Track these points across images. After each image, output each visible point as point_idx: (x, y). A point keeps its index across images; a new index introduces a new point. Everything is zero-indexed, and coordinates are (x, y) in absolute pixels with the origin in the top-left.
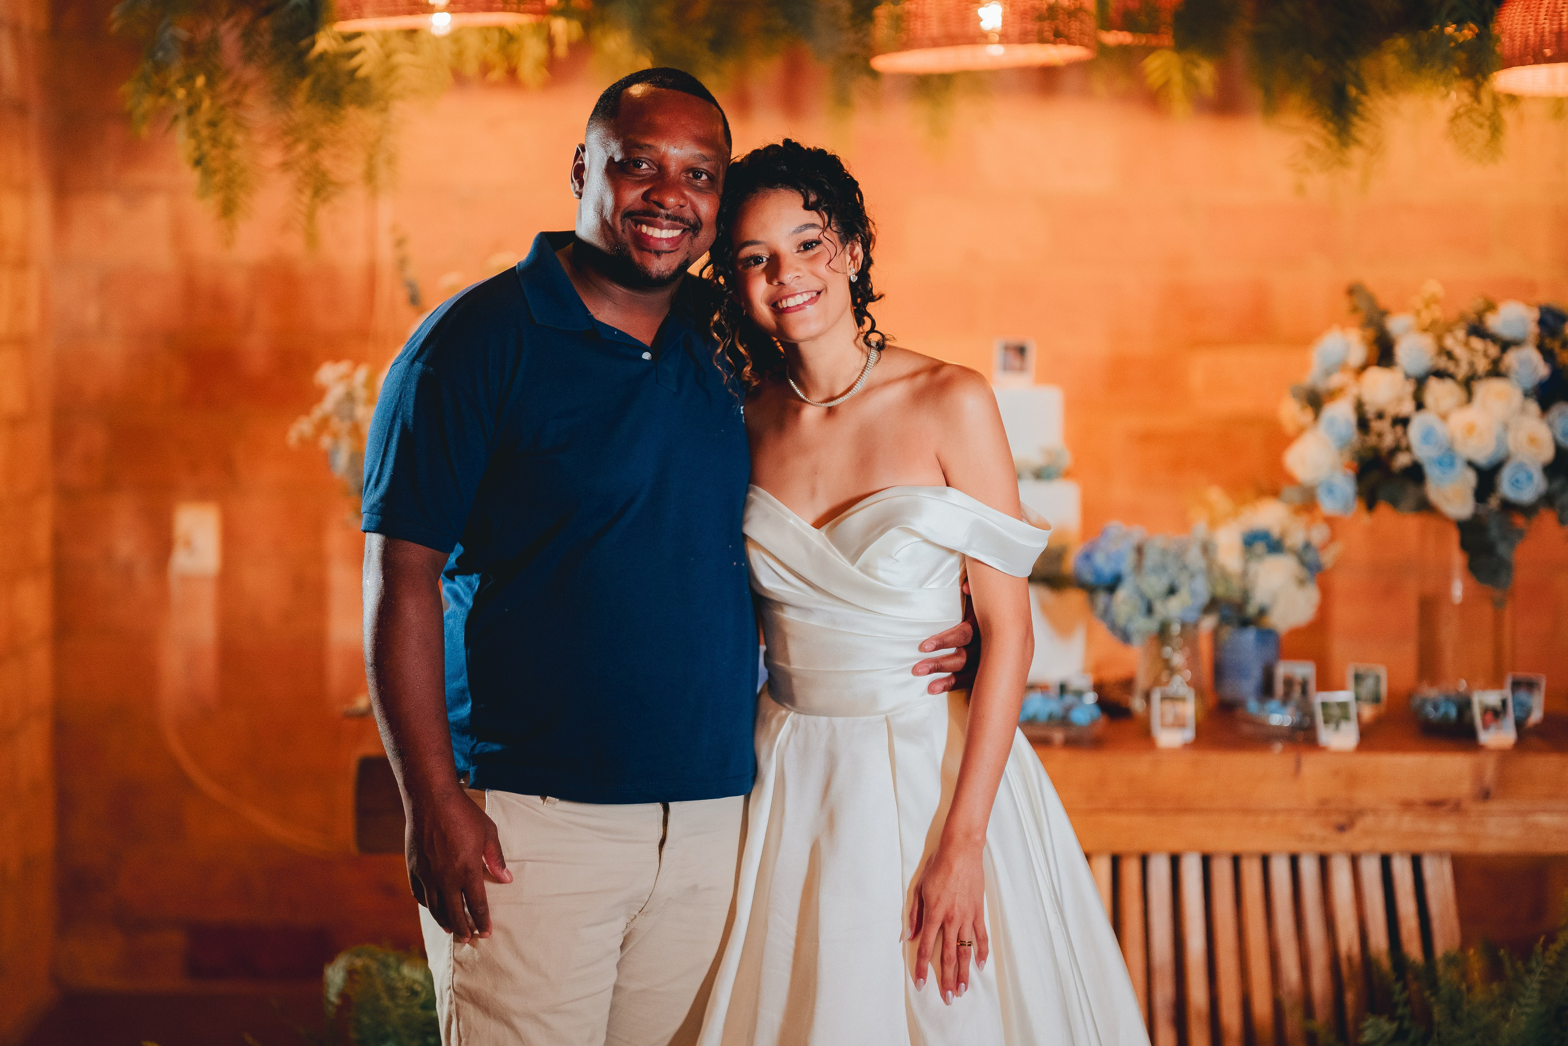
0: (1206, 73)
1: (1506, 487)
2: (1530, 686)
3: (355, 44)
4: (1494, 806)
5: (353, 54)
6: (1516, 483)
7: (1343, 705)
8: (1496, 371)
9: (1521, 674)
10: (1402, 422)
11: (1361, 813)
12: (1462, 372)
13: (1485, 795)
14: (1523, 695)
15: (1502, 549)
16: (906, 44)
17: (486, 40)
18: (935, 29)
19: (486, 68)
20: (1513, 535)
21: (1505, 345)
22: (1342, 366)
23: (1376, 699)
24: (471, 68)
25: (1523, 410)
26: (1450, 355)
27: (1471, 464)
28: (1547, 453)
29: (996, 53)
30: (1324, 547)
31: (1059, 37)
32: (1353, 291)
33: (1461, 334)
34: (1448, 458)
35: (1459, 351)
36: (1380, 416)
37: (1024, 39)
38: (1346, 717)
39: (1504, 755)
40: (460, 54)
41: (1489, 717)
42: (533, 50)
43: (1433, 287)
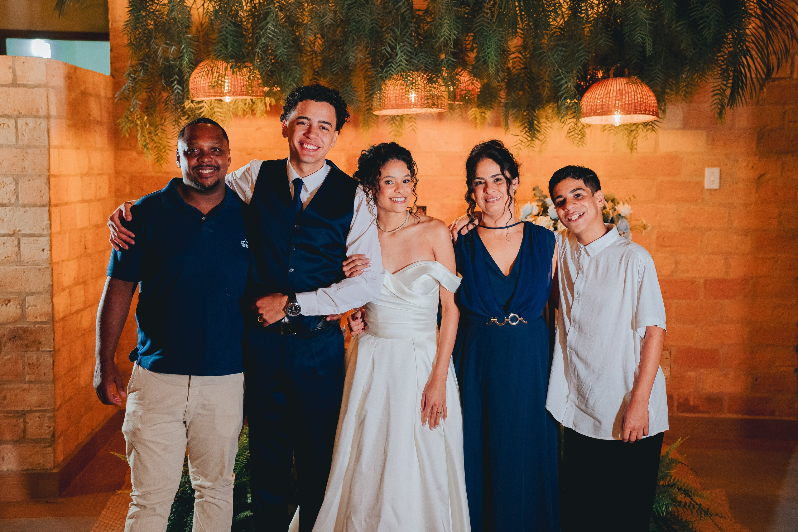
0: (489, 115)
3: (201, 105)
5: (201, 108)
16: (383, 108)
17: (245, 104)
18: (393, 102)
19: (245, 113)
24: (240, 113)
29: (414, 111)
31: (434, 105)
37: (422, 106)
40: (235, 108)
42: (260, 107)
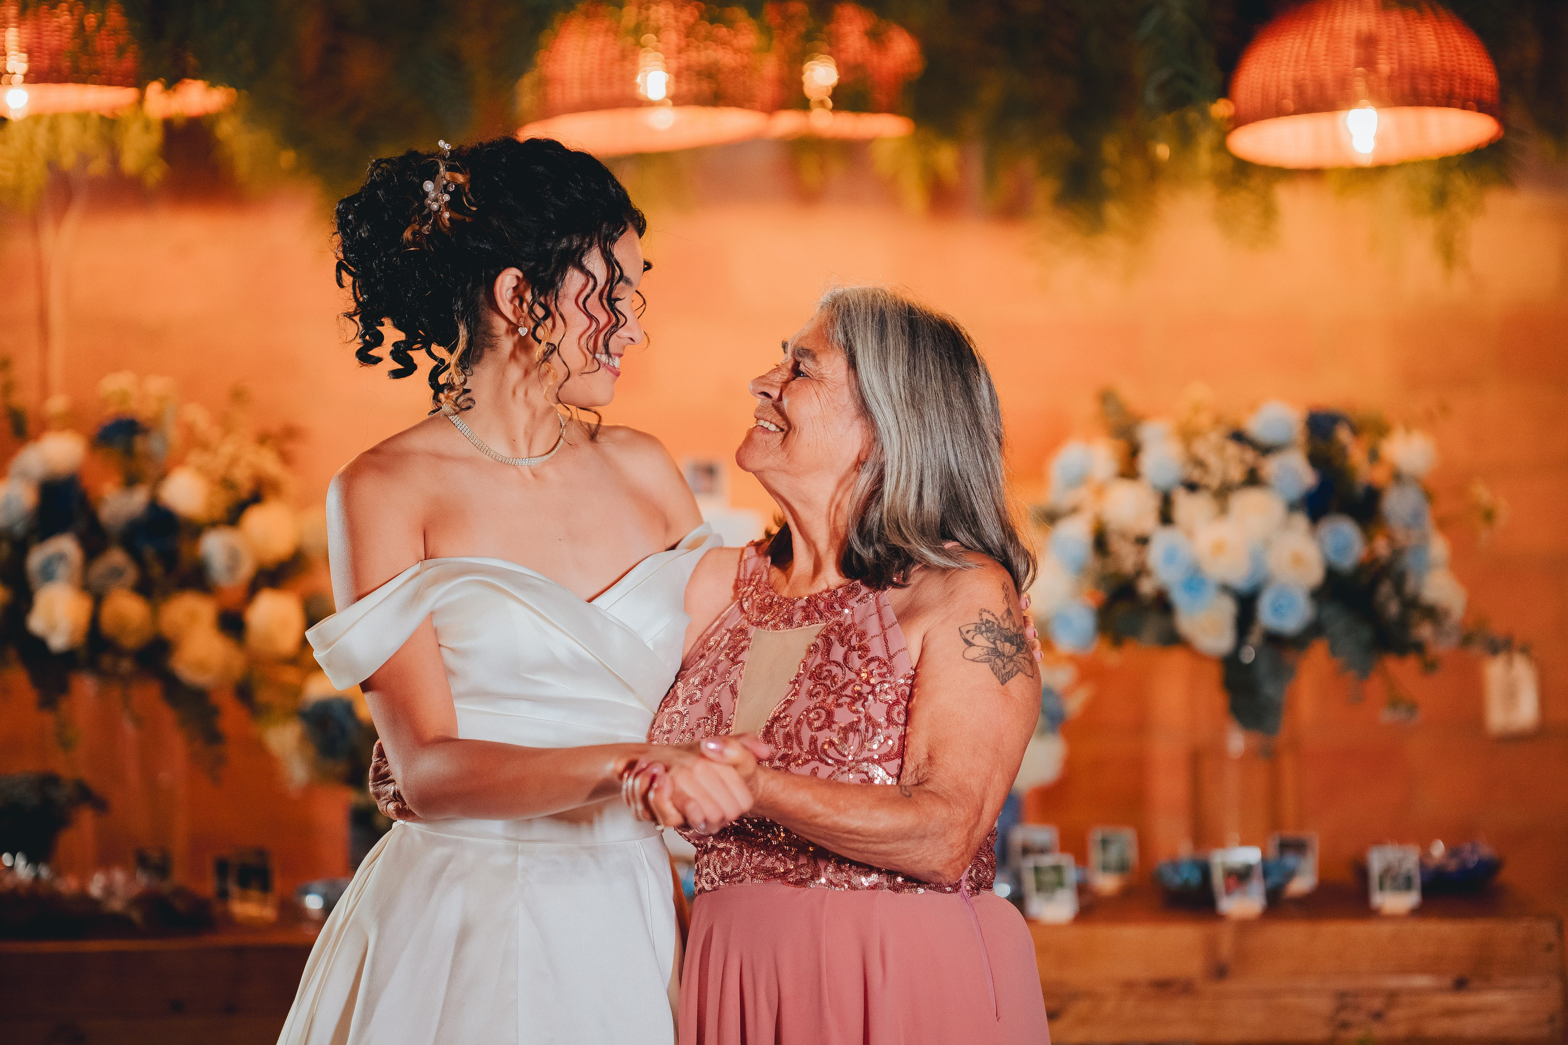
0: (946, 157)
1: (1267, 616)
2: (1298, 847)
4: (1231, 985)
6: (1277, 610)
7: (1057, 869)
8: (1253, 479)
9: (1290, 833)
10: (1143, 541)
11: (1075, 996)
12: (1214, 481)
13: (1220, 972)
14: (1290, 860)
15: (1269, 689)
17: (85, 127)
18: (575, 93)
19: (84, 159)
20: (1283, 673)
21: (1266, 450)
22: (1081, 480)
23: (1122, 868)
24: (68, 159)
25: (1286, 526)
26: (1199, 463)
27: (1226, 589)
28: (1314, 575)
30: (1068, 692)
32: (1106, 397)
33: (1215, 437)
34: (1195, 580)
35: (1212, 460)
36: (1123, 535)
38: (1060, 884)
39: (1244, 926)
40: (55, 145)
41: (1232, 882)
43: (1199, 392)
